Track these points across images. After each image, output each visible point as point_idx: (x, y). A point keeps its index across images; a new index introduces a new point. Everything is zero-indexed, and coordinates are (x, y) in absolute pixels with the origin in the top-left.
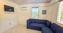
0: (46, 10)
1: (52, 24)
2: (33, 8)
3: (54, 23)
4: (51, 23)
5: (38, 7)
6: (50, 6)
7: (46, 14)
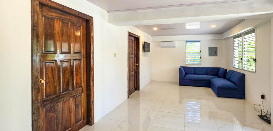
0: (217, 48)
1: (228, 71)
2: (186, 42)
3: (230, 70)
4: (226, 70)
5: (200, 42)
6: (223, 39)
7: (217, 56)
